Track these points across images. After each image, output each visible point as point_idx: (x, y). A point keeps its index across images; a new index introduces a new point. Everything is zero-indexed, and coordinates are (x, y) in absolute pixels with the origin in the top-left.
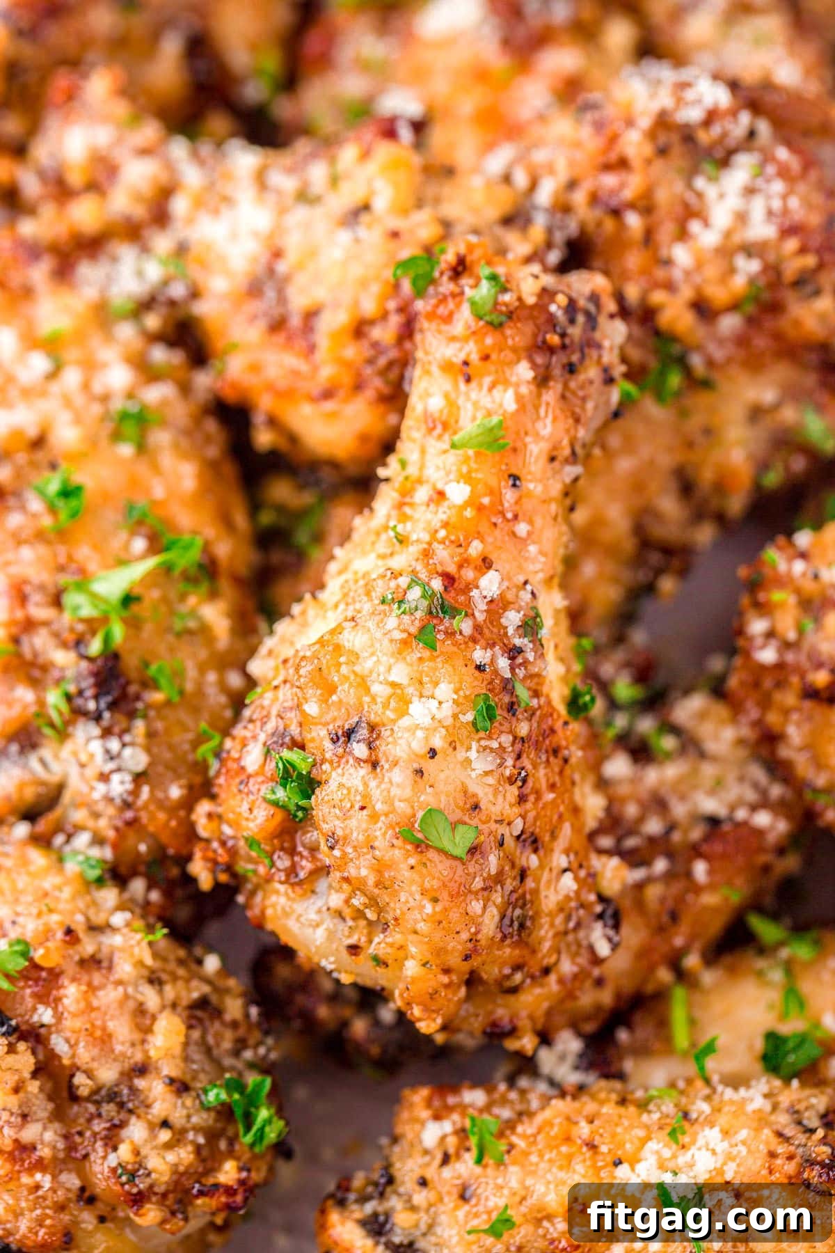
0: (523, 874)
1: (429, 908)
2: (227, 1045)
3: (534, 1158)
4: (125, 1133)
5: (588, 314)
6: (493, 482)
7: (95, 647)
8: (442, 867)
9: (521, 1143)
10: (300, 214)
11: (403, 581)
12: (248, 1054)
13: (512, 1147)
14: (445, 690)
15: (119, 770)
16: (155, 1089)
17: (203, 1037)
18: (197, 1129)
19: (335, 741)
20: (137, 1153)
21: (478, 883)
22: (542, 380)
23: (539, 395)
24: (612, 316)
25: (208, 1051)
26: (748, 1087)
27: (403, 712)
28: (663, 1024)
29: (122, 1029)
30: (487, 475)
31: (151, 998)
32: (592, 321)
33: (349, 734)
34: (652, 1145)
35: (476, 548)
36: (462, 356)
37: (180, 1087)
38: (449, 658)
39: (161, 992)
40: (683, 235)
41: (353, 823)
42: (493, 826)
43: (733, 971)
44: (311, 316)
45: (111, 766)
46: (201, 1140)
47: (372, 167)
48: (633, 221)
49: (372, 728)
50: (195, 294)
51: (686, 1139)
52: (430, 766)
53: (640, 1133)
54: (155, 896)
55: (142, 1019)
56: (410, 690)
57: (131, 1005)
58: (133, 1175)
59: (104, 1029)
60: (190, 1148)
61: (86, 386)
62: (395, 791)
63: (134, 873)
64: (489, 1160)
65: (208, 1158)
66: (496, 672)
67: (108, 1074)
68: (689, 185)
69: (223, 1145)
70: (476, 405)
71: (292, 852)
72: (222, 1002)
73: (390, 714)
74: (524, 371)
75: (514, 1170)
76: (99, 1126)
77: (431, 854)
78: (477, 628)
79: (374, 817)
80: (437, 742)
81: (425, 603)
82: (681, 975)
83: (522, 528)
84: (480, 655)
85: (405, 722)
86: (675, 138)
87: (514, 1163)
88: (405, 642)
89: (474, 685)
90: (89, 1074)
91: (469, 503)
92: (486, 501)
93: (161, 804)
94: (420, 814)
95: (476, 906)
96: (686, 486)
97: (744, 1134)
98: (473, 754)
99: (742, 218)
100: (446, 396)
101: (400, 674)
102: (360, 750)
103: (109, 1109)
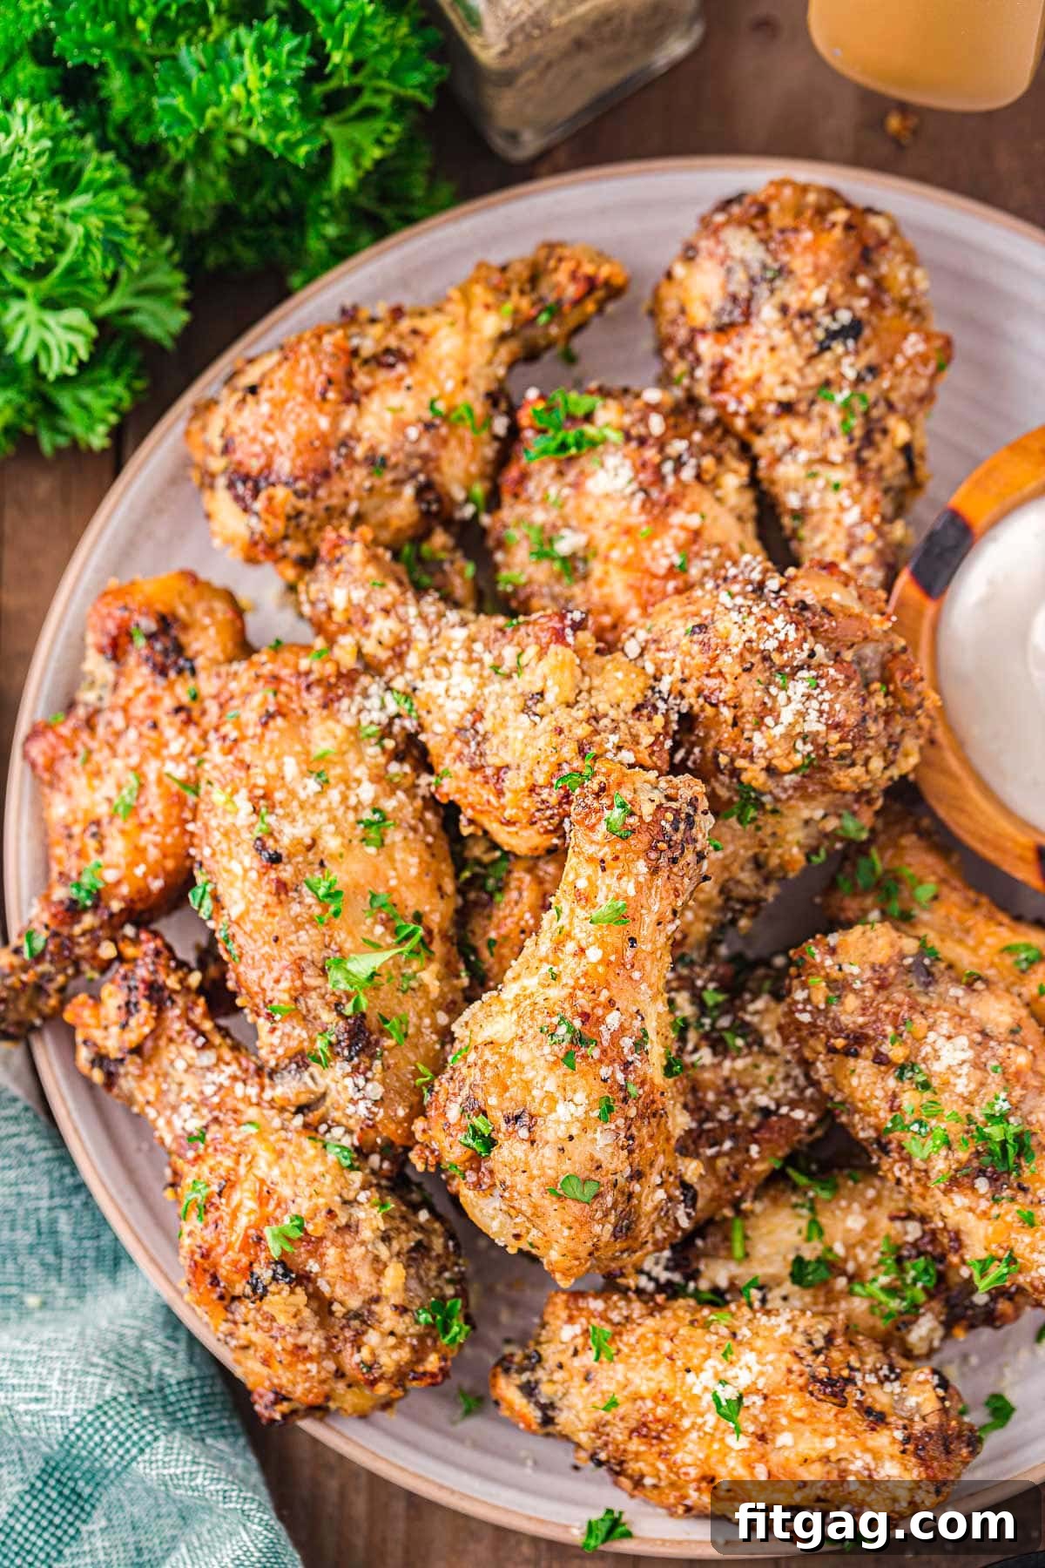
0: (630, 1196)
1: (566, 1232)
2: (433, 1273)
3: (633, 1360)
4: (365, 1339)
5: (688, 815)
6: (619, 943)
7: (348, 1010)
8: (575, 1208)
9: (625, 1350)
10: (495, 687)
11: (556, 1020)
12: (447, 1275)
13: (619, 1351)
14: (580, 1097)
15: (364, 1098)
16: (385, 1311)
17: (417, 1272)
18: (412, 1336)
19: (508, 1121)
20: (373, 1354)
21: (599, 1215)
22: (655, 871)
23: (652, 880)
24: (705, 813)
25: (420, 1280)
26: (777, 1315)
27: (552, 1110)
28: (727, 1238)
29: (364, 1275)
30: (615, 938)
31: (383, 1251)
32: (690, 821)
33: (517, 1118)
34: (710, 1362)
35: (604, 995)
36: (600, 855)
37: (402, 1310)
38: (584, 1075)
39: (389, 1247)
40: (759, 725)
41: (518, 1179)
42: (610, 1177)
43: (775, 1201)
44: (501, 770)
45: (359, 1095)
46: (415, 1342)
47: (545, 666)
48: (727, 713)
49: (532, 1117)
50: (421, 727)
51: (734, 1358)
52: (569, 1146)
53: (703, 1351)
54: (386, 1165)
55: (378, 1266)
56: (558, 1095)
57: (370, 1256)
58: (370, 1368)
59: (353, 1274)
60: (407, 1349)
61: (344, 798)
62: (546, 1162)
63: (373, 1152)
64: (604, 1358)
65: (419, 1354)
66: (615, 1081)
67: (355, 1303)
68: (767, 691)
69: (429, 1342)
70: (609, 887)
71: (478, 1170)
72: (430, 1241)
73: (544, 1111)
74: (641, 867)
75: (620, 1367)
76: (349, 1334)
77: (569, 1202)
78: (604, 1052)
79: (532, 1178)
80: (574, 1132)
81: (569, 1036)
82: (739, 1212)
83: (636, 975)
84: (605, 1071)
85: (553, 1117)
86: (756, 659)
87: (620, 1361)
88: (555, 1063)
89: (600, 1091)
90: (342, 1304)
91: (600, 962)
92: (613, 958)
93: (392, 1119)
94: (562, 1178)
95: (597, 1229)
96: (758, 864)
97: (771, 1357)
98: (598, 1135)
99: (802, 715)
100: (589, 878)
101: (551, 1085)
102: (524, 1133)
103: (355, 1323)
